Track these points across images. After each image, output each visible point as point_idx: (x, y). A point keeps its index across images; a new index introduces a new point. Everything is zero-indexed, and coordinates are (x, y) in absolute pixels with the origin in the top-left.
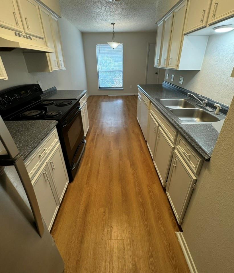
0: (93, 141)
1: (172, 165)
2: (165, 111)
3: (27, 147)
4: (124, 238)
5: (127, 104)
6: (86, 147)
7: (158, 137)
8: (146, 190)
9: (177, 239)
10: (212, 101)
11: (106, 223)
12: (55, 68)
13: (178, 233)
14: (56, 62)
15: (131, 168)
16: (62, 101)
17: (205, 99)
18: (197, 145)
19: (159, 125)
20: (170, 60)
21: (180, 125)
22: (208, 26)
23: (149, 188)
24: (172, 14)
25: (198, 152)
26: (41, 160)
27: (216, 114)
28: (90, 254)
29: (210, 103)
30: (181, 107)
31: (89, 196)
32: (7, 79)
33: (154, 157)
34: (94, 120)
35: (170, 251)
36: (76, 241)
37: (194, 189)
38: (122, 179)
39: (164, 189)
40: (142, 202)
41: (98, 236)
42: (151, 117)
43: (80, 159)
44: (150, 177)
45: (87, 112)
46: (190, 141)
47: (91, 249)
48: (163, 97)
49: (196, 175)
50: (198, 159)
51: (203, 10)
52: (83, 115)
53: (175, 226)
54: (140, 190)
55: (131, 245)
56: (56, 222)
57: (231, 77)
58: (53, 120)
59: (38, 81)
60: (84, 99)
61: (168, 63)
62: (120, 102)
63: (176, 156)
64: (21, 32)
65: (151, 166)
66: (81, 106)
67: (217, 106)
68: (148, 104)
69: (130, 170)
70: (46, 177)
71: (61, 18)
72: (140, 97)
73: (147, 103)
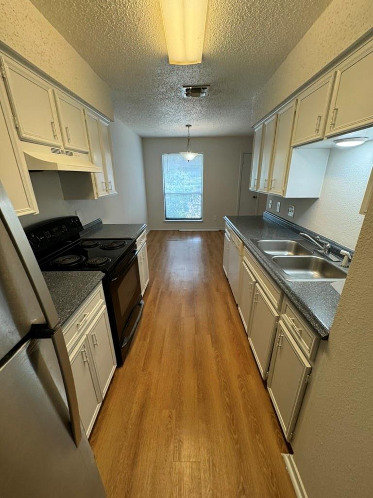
0: (154, 302)
1: (276, 344)
2: (265, 260)
3: (62, 312)
4: (199, 460)
5: (208, 245)
6: (144, 311)
7: (255, 299)
8: (235, 384)
9: (285, 465)
10: (337, 246)
11: (172, 434)
12: (102, 194)
13: (286, 456)
14: (104, 184)
15: (213, 347)
16: (111, 242)
17: (327, 243)
18: (310, 314)
19: (257, 282)
20: (273, 181)
21: (287, 283)
22: (325, 138)
23: (241, 381)
24: (274, 116)
25: (311, 325)
26: (79, 331)
27: (343, 267)
28: (147, 483)
29: (335, 249)
30: (290, 253)
31: (147, 390)
32: (38, 212)
33: (250, 331)
34: (157, 270)
35: (274, 486)
36: (126, 462)
37: (307, 383)
38: (199, 364)
39: (265, 383)
40: (229, 402)
41: (159, 454)
42: (244, 267)
43: (134, 331)
44: (242, 363)
45: (147, 257)
46: (300, 308)
47: (148, 476)
48: (262, 237)
49: (310, 362)
50: (312, 337)
51: (318, 116)
52: (141, 262)
53: (282, 445)
54: (226, 384)
55: (211, 470)
56: (95, 430)
57: (360, 213)
58: (97, 272)
59: (77, 212)
60: (143, 237)
61: (270, 186)
62: (197, 240)
63: (281, 331)
64: (60, 147)
65: (245, 345)
66: (138, 249)
67: (343, 253)
68: (240, 247)
69: (211, 351)
70: (85, 357)
71: (113, 121)
72: (227, 234)
73: (239, 245)
